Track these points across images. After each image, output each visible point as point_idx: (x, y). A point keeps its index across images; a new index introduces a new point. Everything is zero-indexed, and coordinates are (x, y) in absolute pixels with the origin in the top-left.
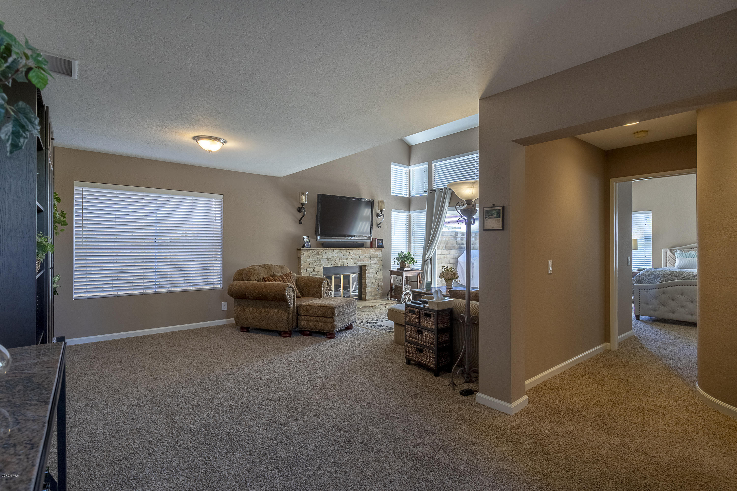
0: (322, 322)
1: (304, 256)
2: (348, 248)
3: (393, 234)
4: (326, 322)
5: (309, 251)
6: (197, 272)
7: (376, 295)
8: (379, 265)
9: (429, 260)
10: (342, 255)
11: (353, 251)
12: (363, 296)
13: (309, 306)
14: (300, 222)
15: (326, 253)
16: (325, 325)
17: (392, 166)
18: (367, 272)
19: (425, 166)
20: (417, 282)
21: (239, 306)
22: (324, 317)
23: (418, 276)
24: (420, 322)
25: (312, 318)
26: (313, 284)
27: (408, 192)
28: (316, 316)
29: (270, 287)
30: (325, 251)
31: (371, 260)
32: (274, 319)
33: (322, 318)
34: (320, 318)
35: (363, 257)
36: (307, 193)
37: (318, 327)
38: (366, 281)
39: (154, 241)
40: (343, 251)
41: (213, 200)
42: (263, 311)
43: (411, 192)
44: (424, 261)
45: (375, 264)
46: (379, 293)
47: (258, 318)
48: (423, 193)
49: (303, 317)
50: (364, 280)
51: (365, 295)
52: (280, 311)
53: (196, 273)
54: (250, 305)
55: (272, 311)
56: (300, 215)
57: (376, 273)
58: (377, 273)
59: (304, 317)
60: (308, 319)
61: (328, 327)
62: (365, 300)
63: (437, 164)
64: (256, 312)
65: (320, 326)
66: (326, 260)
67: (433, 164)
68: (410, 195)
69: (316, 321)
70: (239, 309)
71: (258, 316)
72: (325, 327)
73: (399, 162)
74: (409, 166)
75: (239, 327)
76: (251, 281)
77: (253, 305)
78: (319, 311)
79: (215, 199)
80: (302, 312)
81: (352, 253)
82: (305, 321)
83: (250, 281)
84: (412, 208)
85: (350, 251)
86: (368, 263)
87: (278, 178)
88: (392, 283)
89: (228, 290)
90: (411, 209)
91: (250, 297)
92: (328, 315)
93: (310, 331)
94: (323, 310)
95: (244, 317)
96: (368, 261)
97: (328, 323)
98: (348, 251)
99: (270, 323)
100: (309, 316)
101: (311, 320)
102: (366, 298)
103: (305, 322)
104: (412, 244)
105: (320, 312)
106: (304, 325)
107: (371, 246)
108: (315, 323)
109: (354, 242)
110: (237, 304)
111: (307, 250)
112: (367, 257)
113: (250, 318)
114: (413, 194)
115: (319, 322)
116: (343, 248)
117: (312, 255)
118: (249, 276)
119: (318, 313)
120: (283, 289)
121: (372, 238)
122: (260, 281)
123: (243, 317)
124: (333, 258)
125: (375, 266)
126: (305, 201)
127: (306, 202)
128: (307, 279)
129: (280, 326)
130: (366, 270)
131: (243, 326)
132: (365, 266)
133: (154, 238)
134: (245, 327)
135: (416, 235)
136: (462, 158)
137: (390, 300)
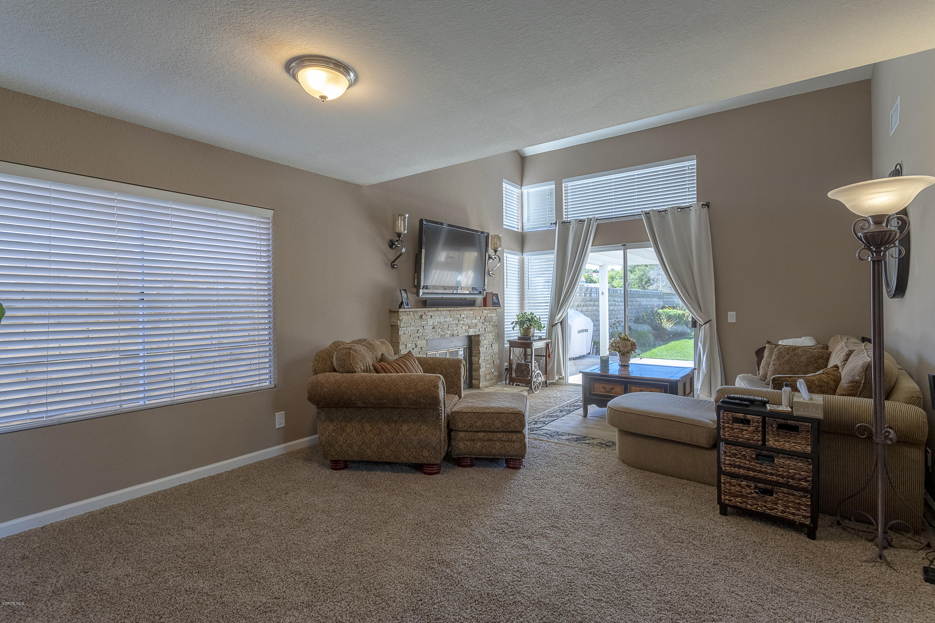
0: (502, 441)
1: (403, 322)
2: (459, 309)
3: (505, 286)
4: (510, 441)
5: (410, 313)
6: (195, 356)
7: (491, 379)
8: (494, 334)
9: (559, 324)
10: (451, 319)
11: (464, 313)
12: (474, 382)
13: (474, 413)
14: (393, 267)
15: (431, 316)
16: (508, 445)
17: (504, 185)
18: (481, 344)
19: (551, 186)
20: (546, 356)
21: (332, 421)
22: (506, 432)
23: (546, 348)
24: (764, 440)
25: (481, 435)
26: (444, 370)
27: (520, 224)
28: (489, 431)
29: (405, 384)
30: (430, 314)
31: (485, 327)
32: (411, 443)
33: (502, 433)
34: (498, 434)
35: (476, 321)
36: (407, 216)
37: (494, 451)
38: (479, 359)
39: (137, 298)
40: (452, 313)
41: (255, 219)
42: (386, 428)
43: (524, 225)
44: (552, 325)
45: (490, 332)
46: (495, 376)
47: (375, 443)
48: (549, 227)
49: (462, 434)
50: (476, 356)
51: (479, 380)
52: (424, 427)
53: (191, 359)
54: (355, 418)
55: (405, 427)
56: (392, 255)
57: (491, 346)
58: (493, 345)
59: (464, 433)
60: (473, 438)
61: (515, 450)
62: (478, 388)
63: (570, 184)
64: (371, 430)
65: (497, 448)
66: (431, 327)
67: (563, 184)
68: (523, 229)
69: (489, 440)
70: (331, 427)
71: (375, 438)
72: (510, 449)
73: (511, 180)
74: (521, 186)
75: (328, 462)
76: (355, 372)
77: (362, 418)
78: (496, 422)
79: (258, 217)
80: (460, 425)
81: (463, 316)
82: (467, 440)
83: (353, 372)
84: (527, 248)
85: (461, 312)
86: (482, 331)
87: (359, 186)
88: (512, 360)
89: (309, 393)
90: (525, 249)
91: (360, 404)
92: (514, 427)
93: (471, 459)
94: (504, 420)
95: (344, 443)
96: (482, 328)
97: (514, 441)
98: (458, 312)
99: (402, 451)
100: (474, 431)
101: (480, 440)
102: (481, 385)
103: (468, 443)
104: (526, 302)
105: (498, 424)
106: (465, 448)
107: (485, 305)
108: (487, 444)
109: (461, 299)
110: (326, 418)
111: (406, 312)
112: (481, 321)
113: (357, 443)
114: (528, 227)
115: (495, 441)
116: (453, 309)
117: (413, 321)
118: (351, 364)
119: (494, 425)
120: (434, 386)
121: (486, 293)
122: (367, 372)
123: (342, 443)
124: (440, 324)
125: (490, 335)
126: (403, 230)
127: (406, 232)
128: (430, 362)
129: (424, 454)
130: (479, 342)
131: (337, 458)
132: (479, 335)
133: (138, 291)
134: (341, 461)
135: (532, 288)
136: (636, 172)
137: (509, 384)
